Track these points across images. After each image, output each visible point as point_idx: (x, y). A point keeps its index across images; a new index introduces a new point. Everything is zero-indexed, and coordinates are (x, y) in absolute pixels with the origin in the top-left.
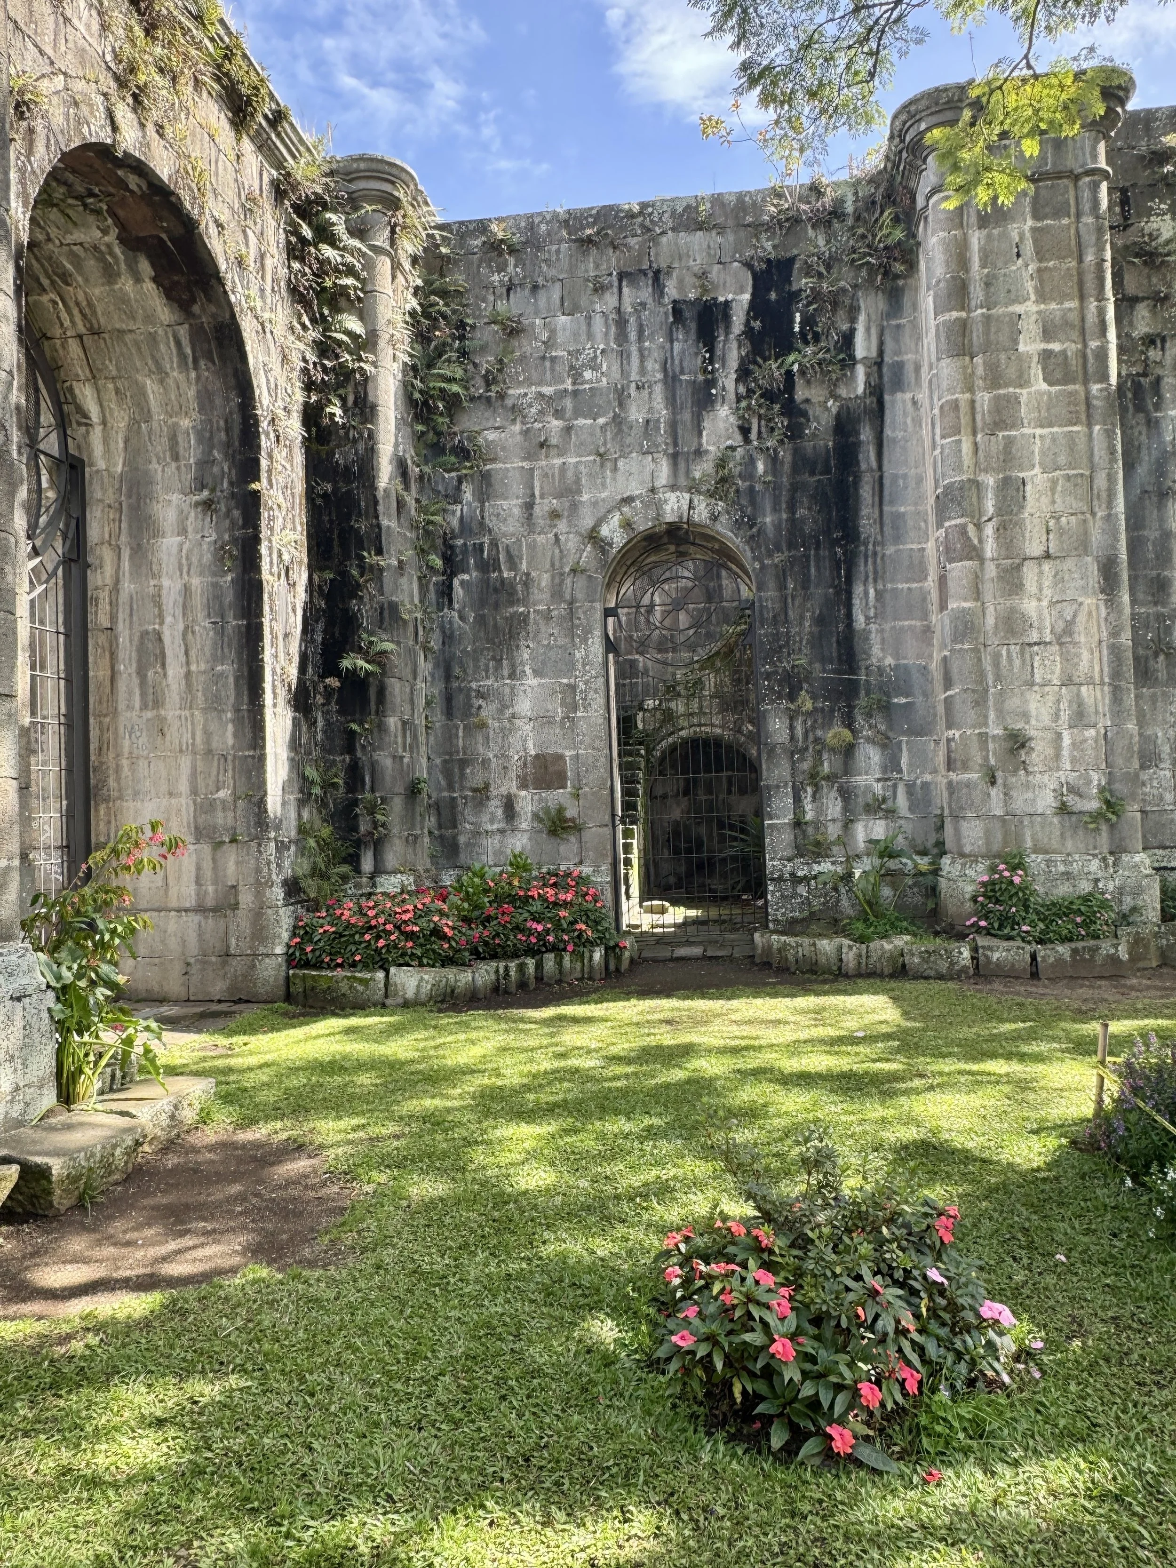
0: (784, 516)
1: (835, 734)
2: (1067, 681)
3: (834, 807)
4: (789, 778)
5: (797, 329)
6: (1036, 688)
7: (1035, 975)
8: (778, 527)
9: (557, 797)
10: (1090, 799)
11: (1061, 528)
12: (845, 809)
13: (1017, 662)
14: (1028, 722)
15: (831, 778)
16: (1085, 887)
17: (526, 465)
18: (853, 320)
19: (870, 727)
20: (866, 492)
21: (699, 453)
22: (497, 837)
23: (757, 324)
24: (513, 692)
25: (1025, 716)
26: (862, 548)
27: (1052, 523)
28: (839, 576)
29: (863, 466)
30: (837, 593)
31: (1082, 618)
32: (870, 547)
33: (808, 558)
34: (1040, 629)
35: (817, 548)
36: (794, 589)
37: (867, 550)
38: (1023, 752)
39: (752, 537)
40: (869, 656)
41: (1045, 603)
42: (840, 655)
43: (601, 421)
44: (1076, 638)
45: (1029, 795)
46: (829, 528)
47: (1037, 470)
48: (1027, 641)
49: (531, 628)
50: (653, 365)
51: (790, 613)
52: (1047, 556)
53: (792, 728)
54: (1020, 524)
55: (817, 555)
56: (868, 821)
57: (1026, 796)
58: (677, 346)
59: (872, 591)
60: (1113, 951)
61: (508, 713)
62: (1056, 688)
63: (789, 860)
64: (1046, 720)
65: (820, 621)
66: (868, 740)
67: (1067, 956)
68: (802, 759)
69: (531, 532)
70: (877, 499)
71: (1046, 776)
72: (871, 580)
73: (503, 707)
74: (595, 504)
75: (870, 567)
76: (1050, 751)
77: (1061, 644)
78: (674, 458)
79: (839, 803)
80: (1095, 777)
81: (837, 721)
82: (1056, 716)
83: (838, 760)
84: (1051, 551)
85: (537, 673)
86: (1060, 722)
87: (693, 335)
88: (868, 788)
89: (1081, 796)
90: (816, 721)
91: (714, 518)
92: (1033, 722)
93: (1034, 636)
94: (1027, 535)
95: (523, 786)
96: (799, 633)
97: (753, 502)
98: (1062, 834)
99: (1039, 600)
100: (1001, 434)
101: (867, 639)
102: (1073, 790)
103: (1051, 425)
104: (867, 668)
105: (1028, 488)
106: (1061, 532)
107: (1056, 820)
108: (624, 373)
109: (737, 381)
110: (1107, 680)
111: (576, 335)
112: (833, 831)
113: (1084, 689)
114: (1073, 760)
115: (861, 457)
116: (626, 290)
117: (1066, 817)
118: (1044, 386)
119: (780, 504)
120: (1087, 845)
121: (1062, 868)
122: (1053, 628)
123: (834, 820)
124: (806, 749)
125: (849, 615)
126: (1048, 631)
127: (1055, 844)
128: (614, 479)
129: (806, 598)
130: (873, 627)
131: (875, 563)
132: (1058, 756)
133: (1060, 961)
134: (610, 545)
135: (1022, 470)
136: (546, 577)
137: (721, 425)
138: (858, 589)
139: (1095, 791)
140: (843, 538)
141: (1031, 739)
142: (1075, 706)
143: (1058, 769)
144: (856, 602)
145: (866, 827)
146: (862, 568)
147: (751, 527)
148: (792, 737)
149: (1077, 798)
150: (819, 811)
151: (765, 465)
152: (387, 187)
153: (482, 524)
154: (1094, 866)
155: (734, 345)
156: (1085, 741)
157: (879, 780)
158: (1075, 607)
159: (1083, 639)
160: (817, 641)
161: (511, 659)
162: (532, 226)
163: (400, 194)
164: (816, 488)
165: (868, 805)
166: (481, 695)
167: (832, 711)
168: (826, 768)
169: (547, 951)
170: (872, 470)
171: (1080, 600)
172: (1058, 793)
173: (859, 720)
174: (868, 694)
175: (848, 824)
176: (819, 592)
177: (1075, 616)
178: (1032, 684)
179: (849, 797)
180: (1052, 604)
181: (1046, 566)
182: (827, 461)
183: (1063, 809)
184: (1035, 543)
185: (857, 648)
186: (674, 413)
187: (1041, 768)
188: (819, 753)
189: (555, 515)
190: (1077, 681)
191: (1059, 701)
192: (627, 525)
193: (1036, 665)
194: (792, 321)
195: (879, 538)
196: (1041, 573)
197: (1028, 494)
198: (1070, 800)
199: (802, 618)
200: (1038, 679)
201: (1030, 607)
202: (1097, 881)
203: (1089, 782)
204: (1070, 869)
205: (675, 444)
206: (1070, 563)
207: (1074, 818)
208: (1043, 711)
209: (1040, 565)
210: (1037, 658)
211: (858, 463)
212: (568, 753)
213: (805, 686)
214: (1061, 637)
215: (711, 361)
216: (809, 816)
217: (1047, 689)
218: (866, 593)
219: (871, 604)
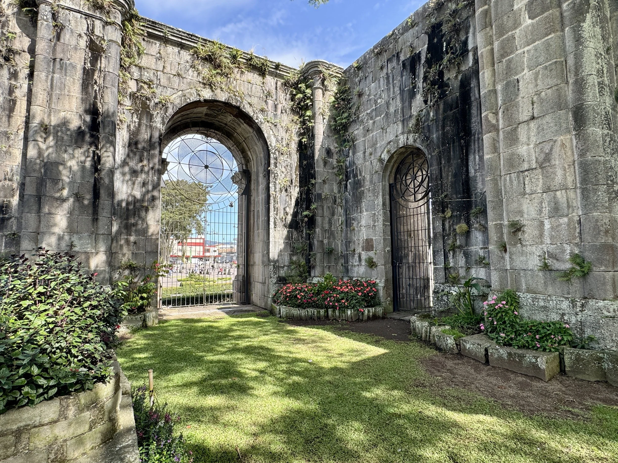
0: (440, 132)
1: (462, 226)
2: (547, 190)
3: (462, 261)
4: (442, 247)
5: (444, 49)
6: (527, 196)
7: (487, 362)
8: (438, 138)
9: (371, 254)
10: (564, 261)
11: (541, 99)
12: (467, 262)
13: (515, 183)
14: (522, 216)
15: (460, 247)
16: (554, 317)
17: (363, 139)
18: (467, 33)
19: (477, 222)
20: (474, 111)
21: (411, 117)
22: (357, 267)
23: (429, 56)
24: (361, 218)
25: (520, 213)
26: (473, 137)
27: (535, 99)
28: (463, 154)
29: (473, 99)
30: (462, 161)
31: (557, 149)
32: (476, 136)
33: (449, 148)
34: (529, 162)
35: (454, 143)
36: (445, 163)
37: (475, 138)
38: (520, 233)
39: (428, 145)
40: (476, 189)
41: (532, 146)
42: (463, 190)
43: (382, 116)
44: (553, 162)
45: (523, 258)
46: (458, 132)
47: (526, 71)
48: (521, 170)
49: (365, 195)
50: (397, 89)
51: (443, 173)
52: (533, 118)
53: (443, 225)
54: (516, 105)
55: (453, 146)
56: (477, 268)
57: (521, 259)
58: (404, 78)
59: (477, 157)
60: (534, 360)
61: (360, 224)
62: (540, 195)
63: (443, 284)
64: (533, 214)
65: (455, 176)
66: (476, 229)
67: (505, 356)
68: (449, 239)
69: (365, 162)
70: (479, 112)
71: (534, 248)
72: (477, 152)
73: (359, 223)
74: (381, 147)
75: (477, 146)
76: (536, 232)
77: (542, 167)
78: (403, 121)
79: (464, 260)
80: (568, 249)
81: (463, 221)
82: (540, 211)
83: (463, 239)
84: (536, 115)
85: (367, 211)
86: (543, 215)
87: (409, 71)
88: (477, 252)
89: (557, 260)
90: (454, 221)
91: (415, 141)
92: (525, 216)
93: (526, 166)
94: (520, 110)
95: (363, 250)
96: (446, 183)
97: (429, 131)
98: (545, 282)
99: (528, 145)
100: (504, 60)
101: (476, 180)
102: (552, 256)
103: (534, 42)
104: (475, 194)
105: (520, 83)
106: (542, 101)
107: (541, 274)
108: (389, 96)
109: (423, 82)
110: (578, 185)
111: (376, 88)
112: (462, 272)
113: (558, 193)
114: (552, 237)
115: (471, 95)
116: (389, 65)
117: (548, 272)
118: (529, 21)
119: (438, 128)
120: (562, 291)
121: (542, 304)
122: (537, 158)
123: (462, 267)
124: (450, 234)
125: (467, 171)
126: (534, 162)
127: (540, 288)
128: (386, 136)
129: (449, 166)
130: (478, 174)
131: (478, 143)
132: (541, 235)
133: (500, 358)
134: (384, 160)
135: (517, 74)
136: (368, 176)
137: (418, 102)
138: (471, 157)
139: (568, 257)
140: (464, 135)
141: (524, 226)
142: (553, 204)
143: (542, 243)
144: (470, 164)
145: (476, 271)
146: (473, 147)
147: (427, 141)
148: (444, 229)
149: (555, 261)
150: (455, 263)
151: (433, 113)
152: (316, 69)
153: (354, 162)
154: (565, 305)
155: (422, 67)
156: (560, 225)
157: (482, 248)
158: (552, 143)
159: (557, 163)
160: (454, 184)
161: (360, 206)
162: (365, 57)
163: (320, 69)
164: (453, 116)
165: (476, 260)
166: (354, 220)
167: (460, 216)
168: (458, 243)
169: (330, 308)
170: (477, 99)
171: (555, 138)
172: (542, 258)
173: (473, 219)
174: (475, 207)
175: (468, 269)
176: (455, 162)
177: (551, 150)
178: (525, 194)
179: (468, 257)
180: (536, 145)
181: (532, 124)
182: (457, 102)
183: (546, 267)
184: (525, 114)
185: (471, 186)
186: (403, 104)
187: (530, 242)
188: (455, 235)
189: (371, 154)
190: (554, 188)
191: (541, 203)
192: (388, 152)
193: (526, 183)
194: (443, 46)
195: (480, 130)
196: (529, 129)
197: (520, 87)
198: (549, 261)
199: (448, 175)
200: (528, 190)
201: (522, 150)
202: (563, 314)
203: (564, 251)
204: (547, 305)
205: (403, 116)
206: (548, 118)
207: (553, 273)
208: (532, 209)
209: (528, 124)
210: (527, 178)
211: (470, 97)
212: (374, 238)
213: (449, 206)
214: (542, 163)
215: (414, 78)
216: (451, 265)
217: (533, 196)
218: (475, 158)
219: (477, 163)
